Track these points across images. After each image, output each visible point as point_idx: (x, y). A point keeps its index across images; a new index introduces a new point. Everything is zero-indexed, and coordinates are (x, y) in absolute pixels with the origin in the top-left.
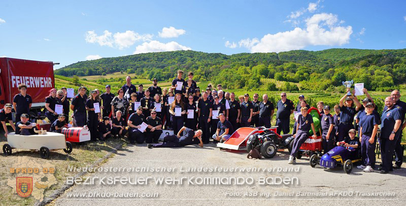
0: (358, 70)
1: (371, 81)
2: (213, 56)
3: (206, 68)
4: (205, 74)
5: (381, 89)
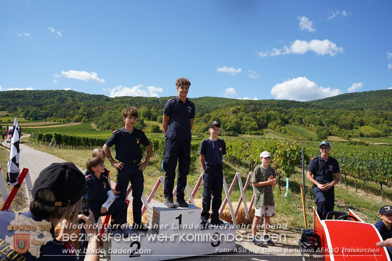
0: (229, 116)
1: (240, 126)
2: (95, 97)
3: (88, 108)
4: (88, 114)
5: (249, 132)
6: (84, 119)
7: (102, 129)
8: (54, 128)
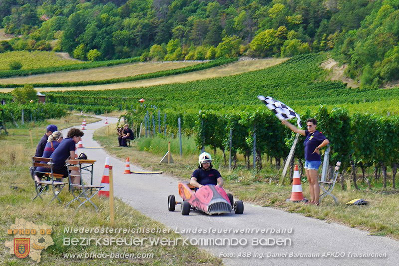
6: (291, 42)
7: (369, 81)
8: (179, 84)
